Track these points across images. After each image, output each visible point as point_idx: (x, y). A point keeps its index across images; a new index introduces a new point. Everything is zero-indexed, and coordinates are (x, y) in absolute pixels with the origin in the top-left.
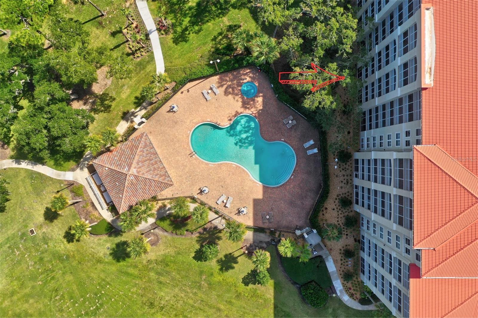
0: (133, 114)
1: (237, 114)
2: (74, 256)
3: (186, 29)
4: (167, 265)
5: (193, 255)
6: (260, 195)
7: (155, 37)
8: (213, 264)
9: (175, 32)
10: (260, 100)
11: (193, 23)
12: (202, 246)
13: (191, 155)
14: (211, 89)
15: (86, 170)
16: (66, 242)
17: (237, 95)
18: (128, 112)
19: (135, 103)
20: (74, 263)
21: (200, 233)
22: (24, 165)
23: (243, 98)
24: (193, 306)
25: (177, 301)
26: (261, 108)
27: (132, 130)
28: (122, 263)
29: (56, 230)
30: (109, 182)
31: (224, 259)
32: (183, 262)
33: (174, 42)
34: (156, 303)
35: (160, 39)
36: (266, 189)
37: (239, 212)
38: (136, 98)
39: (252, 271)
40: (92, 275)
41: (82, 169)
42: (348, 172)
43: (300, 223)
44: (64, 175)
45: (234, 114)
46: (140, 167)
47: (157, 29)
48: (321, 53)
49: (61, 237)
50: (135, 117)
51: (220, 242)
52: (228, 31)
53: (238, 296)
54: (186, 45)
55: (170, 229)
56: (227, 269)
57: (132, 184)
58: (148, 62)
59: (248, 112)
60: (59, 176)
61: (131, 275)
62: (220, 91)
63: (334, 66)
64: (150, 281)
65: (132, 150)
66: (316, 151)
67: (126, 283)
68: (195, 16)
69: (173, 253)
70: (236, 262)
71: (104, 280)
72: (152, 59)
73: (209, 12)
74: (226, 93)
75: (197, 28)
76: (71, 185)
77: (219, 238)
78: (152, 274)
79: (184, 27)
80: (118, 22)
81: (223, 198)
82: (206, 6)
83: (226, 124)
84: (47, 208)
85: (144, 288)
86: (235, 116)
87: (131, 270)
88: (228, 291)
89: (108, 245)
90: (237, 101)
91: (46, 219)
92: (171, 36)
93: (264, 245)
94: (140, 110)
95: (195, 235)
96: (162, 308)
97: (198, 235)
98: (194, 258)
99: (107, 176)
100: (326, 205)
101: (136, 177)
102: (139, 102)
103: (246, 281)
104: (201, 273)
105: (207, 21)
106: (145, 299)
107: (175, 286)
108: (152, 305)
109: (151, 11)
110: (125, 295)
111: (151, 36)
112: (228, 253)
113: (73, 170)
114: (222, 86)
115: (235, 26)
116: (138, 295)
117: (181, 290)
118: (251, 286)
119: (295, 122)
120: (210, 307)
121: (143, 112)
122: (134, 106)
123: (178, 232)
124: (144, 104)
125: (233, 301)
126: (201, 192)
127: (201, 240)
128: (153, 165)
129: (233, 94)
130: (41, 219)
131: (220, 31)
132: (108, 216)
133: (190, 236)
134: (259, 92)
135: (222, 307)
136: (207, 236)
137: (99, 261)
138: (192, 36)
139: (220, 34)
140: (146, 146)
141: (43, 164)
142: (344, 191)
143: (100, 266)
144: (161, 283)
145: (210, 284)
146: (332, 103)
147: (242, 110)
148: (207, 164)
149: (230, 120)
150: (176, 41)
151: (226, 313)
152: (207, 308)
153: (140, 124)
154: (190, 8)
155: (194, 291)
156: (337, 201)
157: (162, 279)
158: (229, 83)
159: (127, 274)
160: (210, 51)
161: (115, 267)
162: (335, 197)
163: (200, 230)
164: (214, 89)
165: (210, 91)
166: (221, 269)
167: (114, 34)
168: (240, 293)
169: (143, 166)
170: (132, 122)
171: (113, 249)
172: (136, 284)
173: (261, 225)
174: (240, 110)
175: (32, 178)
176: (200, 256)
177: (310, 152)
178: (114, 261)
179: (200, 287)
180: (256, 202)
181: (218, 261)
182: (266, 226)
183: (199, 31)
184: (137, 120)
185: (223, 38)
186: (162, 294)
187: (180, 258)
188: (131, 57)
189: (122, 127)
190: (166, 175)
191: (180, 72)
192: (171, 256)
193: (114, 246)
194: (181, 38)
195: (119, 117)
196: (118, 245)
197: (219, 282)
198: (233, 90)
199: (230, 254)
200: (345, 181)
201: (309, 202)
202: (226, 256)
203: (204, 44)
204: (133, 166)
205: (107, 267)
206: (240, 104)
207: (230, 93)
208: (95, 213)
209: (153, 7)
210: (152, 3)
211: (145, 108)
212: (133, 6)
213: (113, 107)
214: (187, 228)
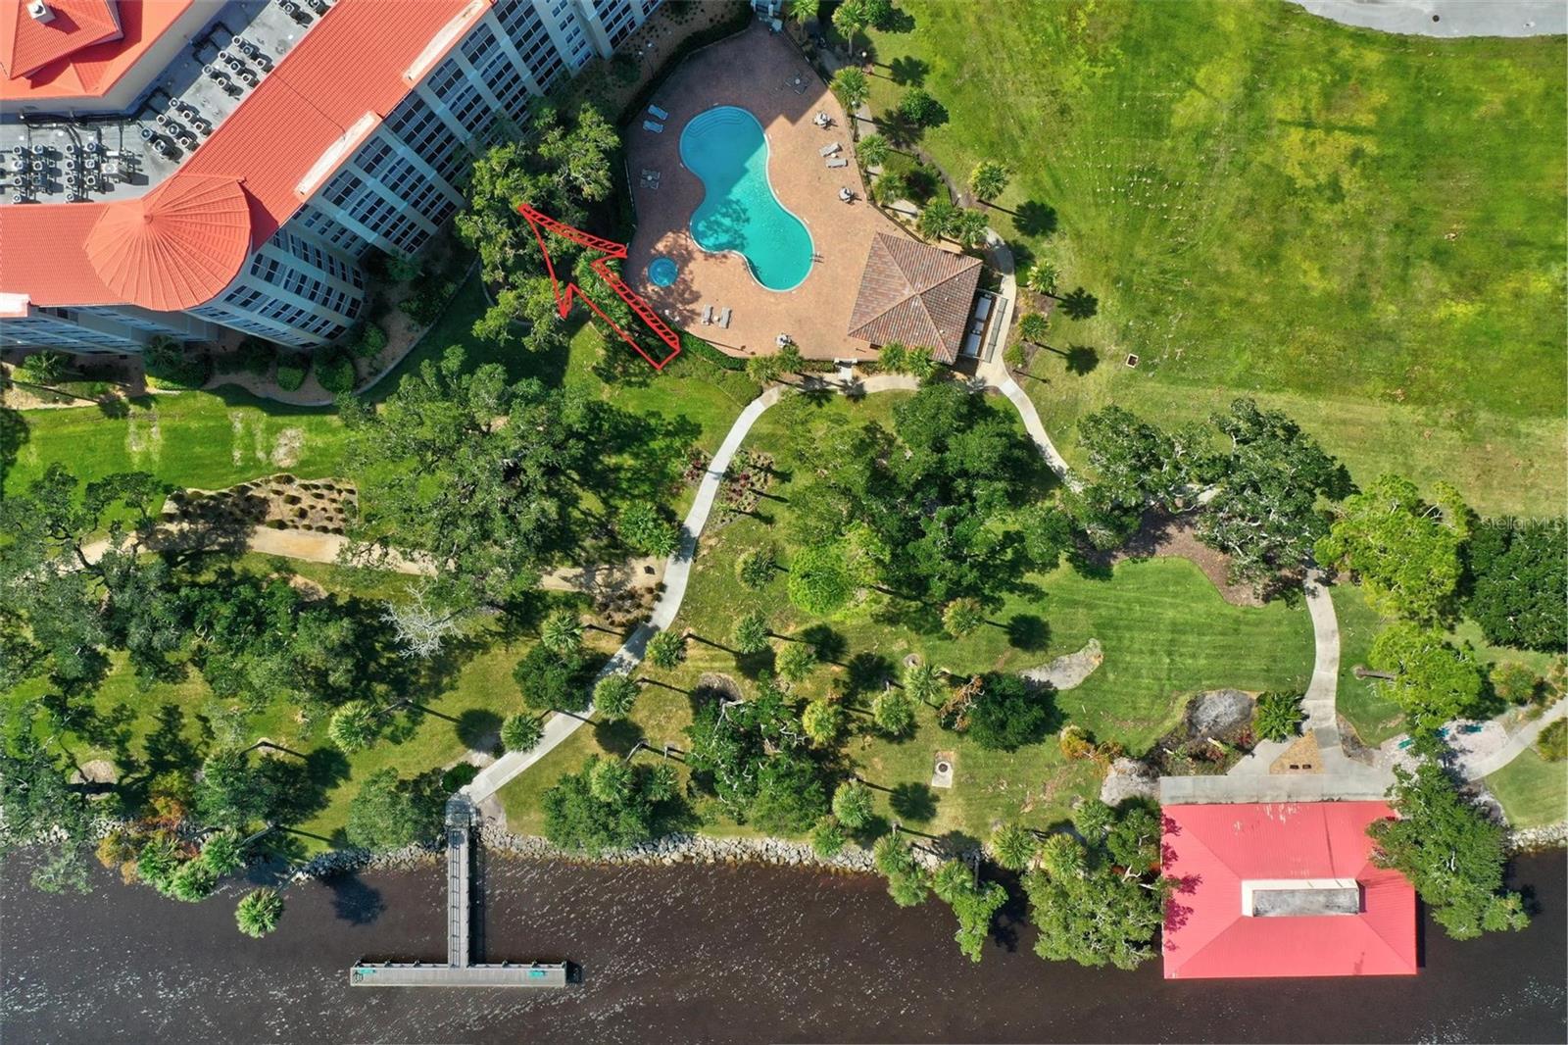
0: (845, 387)
1: (708, 256)
2: (1107, 275)
3: (668, 434)
4: (992, 144)
5: (944, 126)
6: (781, 122)
7: (719, 463)
8: (930, 87)
9: (686, 445)
10: (660, 246)
11: (651, 432)
12: (922, 126)
13: (818, 259)
14: (710, 321)
15: (979, 374)
16: (1100, 304)
17: (684, 281)
18: (849, 397)
19: (829, 400)
20: (1115, 264)
21: (908, 146)
22: (1056, 460)
23: (681, 270)
24: (1011, 57)
25: (1024, 84)
26: (670, 234)
27: (866, 366)
28: (1051, 204)
29: (1097, 333)
30: (956, 312)
31: (909, 82)
32: (967, 127)
33: (700, 432)
34: (1055, 107)
35: (714, 455)
36: (766, 122)
37: (829, 123)
38: (820, 405)
39: (887, 31)
40: (1105, 226)
41: (983, 381)
42: (637, 41)
43: (762, 34)
44: (1015, 394)
45: (712, 260)
46: (896, 290)
47: (706, 471)
48: (543, 178)
49: (1100, 317)
50: (845, 381)
51: (893, 108)
52: (615, 378)
53: (936, 14)
54: (688, 411)
55: (942, 189)
56: (918, 64)
57: (926, 278)
58: (759, 438)
59: (693, 245)
60: (1022, 401)
61: (1052, 176)
62: (702, 307)
63: (543, 149)
64: (1036, 145)
65: (886, 326)
66: (652, 109)
67: (1069, 171)
68: (640, 440)
69: (970, 152)
70: (896, 61)
71: (1097, 205)
72: (750, 439)
73: (616, 428)
74: (696, 297)
75: (653, 422)
76: (1017, 374)
77: (889, 114)
78: (1024, 151)
79: (668, 440)
80: (748, 531)
81: (832, 161)
82: (613, 438)
83: (736, 256)
84: (1081, 374)
85: (1053, 142)
86: (712, 256)
87: (1047, 182)
88: (943, 33)
89: (1045, 245)
90: (691, 273)
91: (1097, 361)
92: (697, 444)
93: (838, 49)
94: (830, 383)
95: (917, 148)
96: (1054, 93)
97: (914, 147)
98: (947, 121)
99: (951, 323)
100: (709, 26)
101: (912, 282)
102: (820, 395)
103: (907, 24)
104: (956, 91)
105: (630, 416)
106: (1066, 127)
107: (1009, 107)
108: (1064, 111)
109: (690, 503)
110: (1087, 158)
111: (723, 470)
112: (896, 85)
113: (996, 390)
114: (692, 312)
115: (600, 375)
116: (1069, 143)
117: (1005, 94)
118: (907, 12)
119: (644, 172)
120: (988, 35)
121: (828, 377)
122: (833, 397)
123: (934, 173)
124: (817, 387)
125: (949, 14)
126: (853, 197)
127: (915, 136)
128: (878, 281)
129: (688, 288)
130: (1103, 367)
131: (626, 388)
132: (1009, 286)
133: (926, 154)
134: (653, 258)
135: (972, 19)
136: (902, 133)
137: (1079, 236)
138: (669, 416)
139: (629, 384)
140: (863, 314)
141: (1029, 437)
142: (666, 22)
143: (1084, 227)
144: (1023, 129)
145: (959, 66)
146: (585, 111)
147: (697, 255)
148: (811, 228)
149: (725, 256)
150: (696, 431)
151: (974, 8)
152: (994, 37)
153: (848, 365)
154: (636, 456)
155: (988, 76)
156: (688, 17)
157: (1016, 132)
158: (680, 306)
159: (1057, 184)
160: (666, 373)
161: (1066, 209)
162: (685, 26)
163: (904, 149)
164: (707, 316)
165: (715, 318)
166: (926, 71)
167: (769, 520)
168: (931, 15)
169: (890, 289)
170: (856, 379)
171: (1044, 234)
172: (1058, 159)
173: (817, 80)
174: (699, 256)
175: (1062, 432)
176: (933, 114)
177: (662, 114)
178: (1059, 216)
179: (976, 74)
180: (793, 118)
181: (920, 85)
182: (811, 73)
183: (652, 414)
184: (846, 374)
185: (631, 375)
186: (1035, 112)
187: (966, 137)
188: (774, 467)
189: (874, 384)
190: (874, 253)
191: (731, 381)
192: (975, 152)
193: (1038, 237)
194: (687, 429)
195: (867, 401)
196: (1032, 233)
197: (944, 56)
198: (684, 292)
199: (894, 80)
200: (653, 33)
201: (725, 51)
202: (902, 83)
203: (663, 391)
204: (903, 299)
205: (1075, 217)
206: (692, 266)
207: (692, 292)
208: (1022, 302)
209: (684, 505)
210: (680, 513)
211: (821, 380)
212: (708, 533)
213: (863, 424)
214: (918, 168)
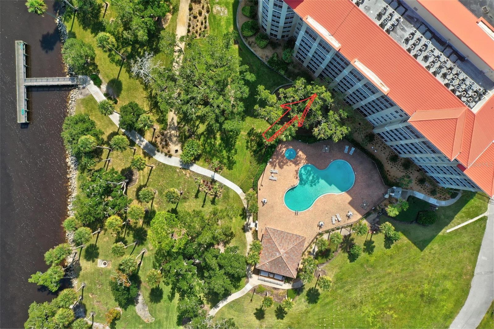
0: (248, 224)
1: (297, 171)
2: (292, 323)
3: (229, 157)
4: (341, 279)
5: (348, 261)
6: (350, 198)
7: (218, 177)
8: (363, 255)
9: (225, 164)
10: (300, 153)
11: (229, 151)
12: (348, 252)
13: (296, 214)
14: (272, 173)
15: (254, 276)
16: (281, 321)
17: (287, 162)
18: (244, 226)
19: (243, 218)
20: (296, 326)
21: (340, 247)
22: (222, 305)
23: (291, 161)
24: (375, 286)
25: (365, 291)
26: (305, 156)
27: (255, 233)
28: (319, 302)
29: (270, 319)
30: (275, 269)
31: (365, 247)
32: (348, 269)
33: (229, 169)
34: (356, 303)
35: (221, 175)
36: (348, 192)
37: (349, 217)
38: (241, 215)
39: (385, 238)
40: (311, 322)
41: (251, 277)
42: (380, 142)
43: (383, 191)
44: (246, 289)
45: (295, 173)
46: (283, 246)
47: (215, 172)
48: (320, 113)
49: (276, 321)
50: (250, 225)
51: (355, 241)
52: (249, 137)
53: (391, 257)
54: (237, 165)
55: (324, 260)
56: (372, 251)
57: (287, 258)
58: (228, 192)
59: (301, 165)
60: (244, 292)
61: (330, 302)
62: (277, 170)
63: (331, 113)
64: (341, 296)
65: (270, 242)
66: (353, 149)
67: (331, 309)
68: (226, 147)
69: (339, 271)
70: (373, 242)
71: (319, 319)
72: (227, 189)
73: (231, 137)
74: (281, 167)
75: (233, 151)
76: (254, 290)
77: (352, 240)
78: (339, 291)
79: (226, 157)
80: (192, 189)
81: (334, 218)
82: (227, 136)
83: (297, 182)
84: (255, 314)
85: (343, 302)
86: (297, 173)
87: (327, 300)
88: (384, 260)
89: (303, 300)
90: (290, 165)
91: (259, 320)
92: (225, 168)
93: (377, 220)
94: (249, 219)
95: (340, 251)
96: (361, 302)
97: (340, 249)
98: (350, 262)
99: (271, 268)
100: (386, 170)
101: (286, 253)
102: (244, 214)
103: (387, 246)
104: (362, 265)
105: (235, 143)
106: (348, 307)
107: (356, 286)
108: (355, 306)
109: (202, 166)
110: (337, 315)
111: (215, 179)
112: (364, 242)
113: (247, 282)
114: (275, 166)
115: (250, 131)
116: (343, 308)
117: (361, 284)
118: (392, 246)
119: (329, 146)
120: (384, 277)
121: (251, 218)
122: (244, 220)
123: (330, 258)
124: (248, 214)
125: (392, 262)
126: (320, 227)
127: (345, 250)
128: (286, 239)
129: (285, 164)
130: (257, 322)
131: (246, 141)
132: (288, 286)
133: (337, 254)
134: (296, 150)
135: (390, 271)
136: (345, 244)
137: (307, 312)
138: (235, 158)
139: (247, 142)
140: (274, 234)
141: (230, 295)
142: (387, 154)
143: (310, 315)
144: (348, 291)
145: (372, 266)
146: (347, 129)
147: (297, 167)
148: (309, 210)
149: (297, 178)
150: (230, 168)
151: (394, 272)
152: (383, 279)
153: (256, 226)
154: (220, 145)
155: (368, 277)
156: (389, 162)
157: (346, 288)
158: (277, 161)
159: (327, 304)
160: (252, 156)
161: (317, 307)
162: (386, 161)
163: (339, 246)
164: (274, 172)
165: (273, 175)
166: (369, 253)
167: (197, 196)
168: (391, 255)
169: (283, 244)
170: (251, 229)
171: (308, 299)
172: (337, 304)
173: (366, 212)
174: (297, 168)
175: (232, 307)
176: (353, 257)
177: (351, 152)
178: (314, 305)
179: (369, 273)
180: (351, 203)
181: (364, 251)
182: (368, 210)
183: (236, 151)
184: (252, 225)
185: (251, 142)
186: (354, 295)
187: (344, 269)
188: (217, 198)
189: (249, 236)
190: (298, 237)
191: (249, 181)
192: (339, 273)
193: (306, 297)
194: (231, 164)
195: (242, 233)
196: (308, 295)
197: (375, 260)
198: (283, 162)
199: (366, 241)
200: (383, 149)
201: (376, 177)
202: (365, 245)
203: (245, 155)
204: (279, 249)
205: (314, 311)
206: (293, 165)
207: (283, 165)
208: (281, 291)
209: (201, 164)
210: (199, 162)
211: (250, 215)
212: (191, 173)
213: (234, 232)
214: (332, 251)
